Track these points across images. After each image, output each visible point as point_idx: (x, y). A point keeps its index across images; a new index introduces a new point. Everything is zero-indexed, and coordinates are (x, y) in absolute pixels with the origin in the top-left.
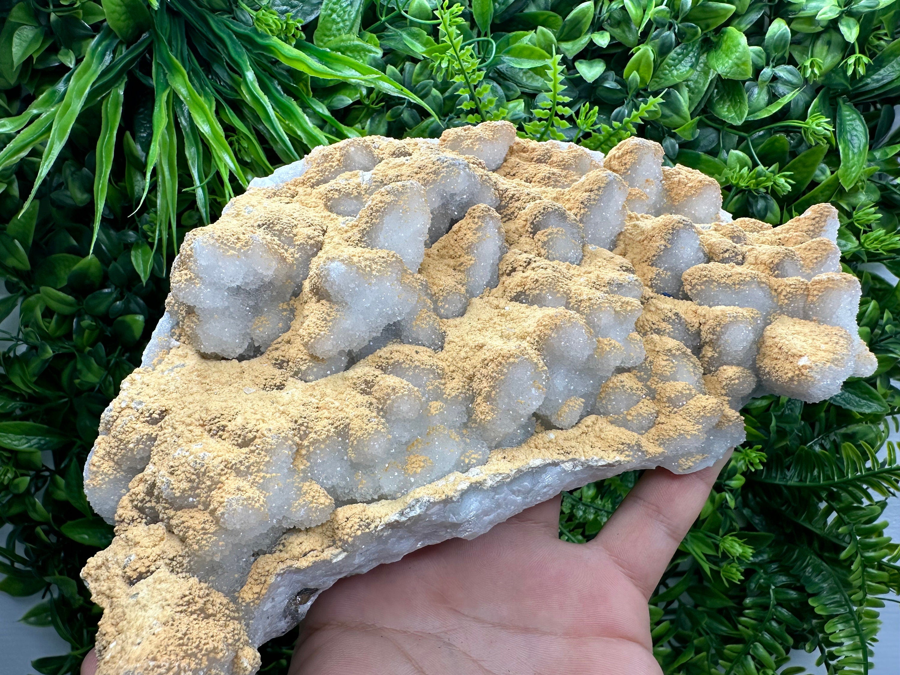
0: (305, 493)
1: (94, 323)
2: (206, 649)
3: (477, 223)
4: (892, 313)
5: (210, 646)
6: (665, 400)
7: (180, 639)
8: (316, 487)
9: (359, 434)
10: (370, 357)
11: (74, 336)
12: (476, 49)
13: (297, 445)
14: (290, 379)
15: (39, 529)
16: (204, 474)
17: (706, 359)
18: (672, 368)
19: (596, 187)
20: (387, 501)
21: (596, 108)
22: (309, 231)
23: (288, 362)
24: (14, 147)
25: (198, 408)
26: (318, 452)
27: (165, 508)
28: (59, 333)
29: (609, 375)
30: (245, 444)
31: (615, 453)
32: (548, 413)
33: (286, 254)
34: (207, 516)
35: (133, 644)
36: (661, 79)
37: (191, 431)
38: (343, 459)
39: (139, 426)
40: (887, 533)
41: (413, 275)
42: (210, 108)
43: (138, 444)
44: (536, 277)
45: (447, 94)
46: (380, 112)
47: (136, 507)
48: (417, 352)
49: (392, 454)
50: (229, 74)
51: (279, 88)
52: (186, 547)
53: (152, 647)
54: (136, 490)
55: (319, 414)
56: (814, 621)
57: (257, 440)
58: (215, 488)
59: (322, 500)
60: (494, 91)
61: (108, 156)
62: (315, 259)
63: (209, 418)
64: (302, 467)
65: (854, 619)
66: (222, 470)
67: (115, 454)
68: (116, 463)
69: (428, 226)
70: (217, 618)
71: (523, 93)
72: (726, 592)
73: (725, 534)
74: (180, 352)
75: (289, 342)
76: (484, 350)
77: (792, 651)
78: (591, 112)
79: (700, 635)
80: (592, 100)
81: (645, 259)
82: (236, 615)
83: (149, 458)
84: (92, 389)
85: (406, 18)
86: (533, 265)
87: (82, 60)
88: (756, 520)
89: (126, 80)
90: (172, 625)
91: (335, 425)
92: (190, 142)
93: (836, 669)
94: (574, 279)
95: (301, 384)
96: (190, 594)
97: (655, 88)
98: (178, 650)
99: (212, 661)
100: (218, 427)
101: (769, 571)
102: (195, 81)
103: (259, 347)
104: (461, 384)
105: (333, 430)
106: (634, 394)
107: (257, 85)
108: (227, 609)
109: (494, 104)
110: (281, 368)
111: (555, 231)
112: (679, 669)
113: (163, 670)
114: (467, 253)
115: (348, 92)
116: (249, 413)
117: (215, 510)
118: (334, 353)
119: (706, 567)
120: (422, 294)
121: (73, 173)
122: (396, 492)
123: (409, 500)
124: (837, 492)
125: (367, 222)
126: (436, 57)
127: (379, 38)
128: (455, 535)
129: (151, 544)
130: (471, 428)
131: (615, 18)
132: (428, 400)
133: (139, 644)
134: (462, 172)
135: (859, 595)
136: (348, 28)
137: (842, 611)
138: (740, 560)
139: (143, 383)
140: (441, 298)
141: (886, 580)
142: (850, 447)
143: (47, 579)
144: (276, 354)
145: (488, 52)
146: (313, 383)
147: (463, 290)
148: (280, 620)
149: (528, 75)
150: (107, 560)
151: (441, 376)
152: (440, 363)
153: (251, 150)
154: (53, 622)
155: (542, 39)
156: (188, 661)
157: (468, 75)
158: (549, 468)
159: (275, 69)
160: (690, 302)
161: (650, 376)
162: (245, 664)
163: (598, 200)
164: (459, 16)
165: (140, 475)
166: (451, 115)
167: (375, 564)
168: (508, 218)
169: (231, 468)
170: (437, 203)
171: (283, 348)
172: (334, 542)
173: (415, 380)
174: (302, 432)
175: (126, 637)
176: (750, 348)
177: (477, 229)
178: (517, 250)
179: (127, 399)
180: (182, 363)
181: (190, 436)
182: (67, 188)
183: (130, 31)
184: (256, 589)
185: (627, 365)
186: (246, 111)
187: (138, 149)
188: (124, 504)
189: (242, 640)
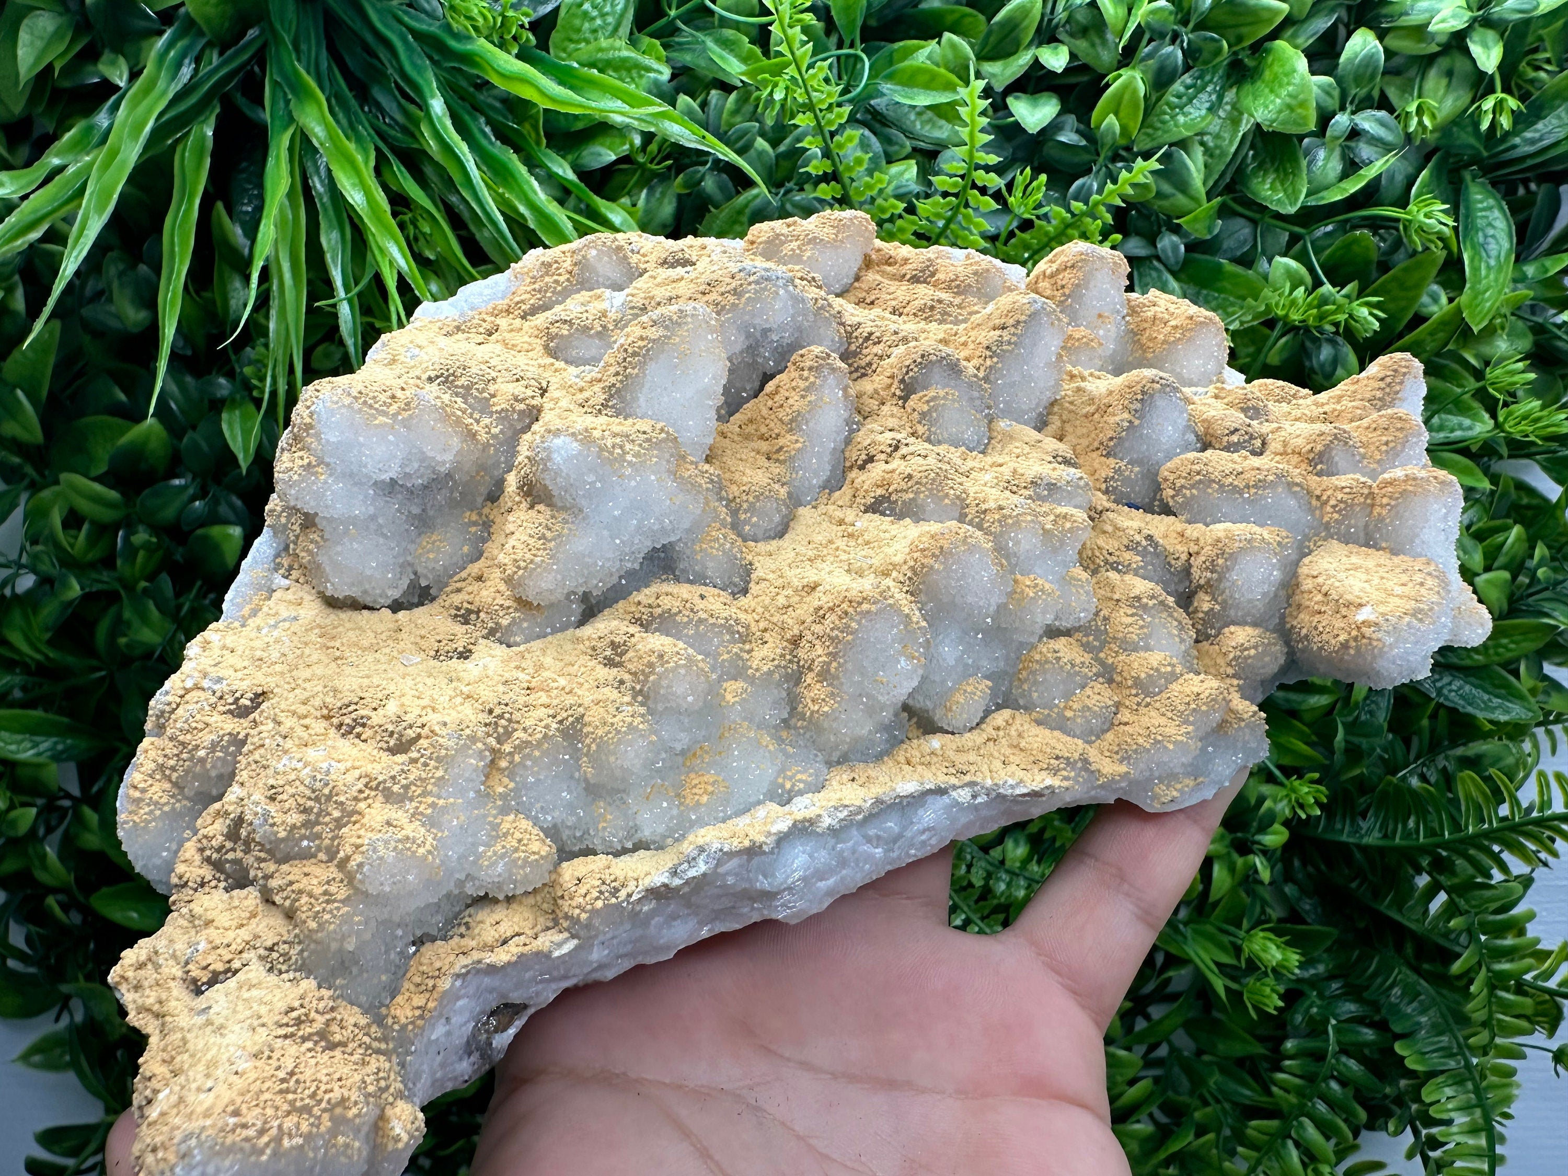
0: (505, 835)
1: (154, 540)
2: (329, 1102)
3: (807, 379)
4: (1549, 547)
5: (336, 1095)
6: (1130, 683)
7: (283, 1081)
8: (525, 824)
9: (600, 732)
10: (621, 604)
11: (119, 562)
12: (835, 71)
13: (493, 751)
14: (481, 641)
15: (51, 901)
16: (329, 798)
17: (1201, 615)
18: (1142, 627)
19: (1012, 322)
20: (648, 853)
21: (1043, 178)
22: (518, 389)
23: (478, 612)
24: (18, 222)
25: (320, 688)
26: (529, 763)
27: (260, 860)
28: (92, 556)
29: (1034, 640)
30: (401, 747)
31: (1044, 773)
32: (929, 705)
33: (475, 427)
34: (333, 872)
35: (199, 1089)
36: (1157, 129)
37: (307, 727)
38: (572, 777)
39: (216, 719)
40: (1532, 930)
41: (696, 464)
42: (366, 163)
43: (214, 752)
44: (908, 470)
45: (782, 148)
46: (665, 177)
47: (208, 860)
48: (702, 597)
49: (658, 771)
50: (400, 105)
51: (488, 130)
52: (296, 926)
53: (233, 1094)
54: (210, 831)
55: (531, 699)
56: (1403, 1083)
57: (421, 741)
58: (348, 822)
59: (535, 846)
60: (864, 145)
61: (183, 243)
62: (527, 437)
63: (339, 704)
64: (501, 790)
65: (1473, 1079)
66: (361, 791)
67: (173, 769)
68: (175, 784)
69: (724, 382)
70: (349, 1050)
71: (915, 149)
72: (1251, 1028)
73: (1252, 928)
74: (290, 596)
75: (480, 578)
76: (816, 594)
77: (1364, 1134)
78: (1035, 184)
79: (1206, 1103)
80: (1036, 164)
81: (1096, 444)
82: (383, 1046)
83: (233, 775)
84: (148, 655)
85: (711, 13)
86: (904, 450)
87: (140, 72)
88: (1306, 905)
89: (218, 110)
90: (269, 1058)
91: (559, 718)
92: (330, 221)
93: (1440, 1165)
94: (974, 475)
95: (500, 651)
96: (302, 1006)
97: (1146, 145)
98: (278, 1100)
99: (339, 1123)
100: (354, 720)
101: (1327, 993)
102: (340, 115)
103: (428, 587)
104: (778, 651)
105: (554, 726)
106: (1077, 673)
107: (448, 123)
108: (367, 1034)
109: (865, 166)
110: (466, 622)
111: (942, 393)
112: (1167, 1163)
113: (251, 1132)
114: (791, 430)
115: (608, 141)
116: (409, 697)
117: (348, 858)
118: (559, 595)
119: (1219, 984)
120: (712, 497)
121: (121, 275)
122: (665, 837)
123: (687, 847)
124: (1448, 858)
125: (617, 374)
126: (765, 83)
127: (665, 46)
128: (768, 914)
129: (234, 923)
130: (796, 728)
131: (1077, 22)
132: (720, 680)
133: (210, 1090)
134: (781, 292)
135: (1482, 1038)
136: (610, 28)
137: (1452, 1064)
138: (1277, 972)
139: (224, 647)
140: (745, 506)
141: (1529, 1012)
142: (1472, 779)
143: (65, 988)
144: (457, 599)
145: (854, 75)
146: (522, 648)
147: (783, 492)
148: (461, 1059)
149: (925, 117)
150: (156, 953)
151: (745, 638)
152: (742, 616)
153: (437, 237)
154: (74, 1065)
155: (950, 55)
156: (296, 1119)
157: (820, 115)
158: (930, 799)
159: (482, 97)
160: (1172, 518)
161: (1104, 644)
162: (398, 1131)
163: (1015, 344)
164: (807, 10)
165: (217, 805)
166: (789, 185)
167: (627, 965)
168: (861, 372)
169: (377, 789)
170: (739, 343)
171: (470, 589)
172: (556, 923)
173: (697, 642)
174: (501, 730)
175: (187, 1080)
176: (1276, 595)
177: (807, 389)
178: (876, 427)
179: (196, 674)
180: (294, 614)
181: (305, 735)
182: (110, 300)
183: (227, 24)
184: (419, 1001)
185: (1066, 624)
186: (428, 170)
187: (236, 233)
188: (188, 855)
189: (392, 1090)
